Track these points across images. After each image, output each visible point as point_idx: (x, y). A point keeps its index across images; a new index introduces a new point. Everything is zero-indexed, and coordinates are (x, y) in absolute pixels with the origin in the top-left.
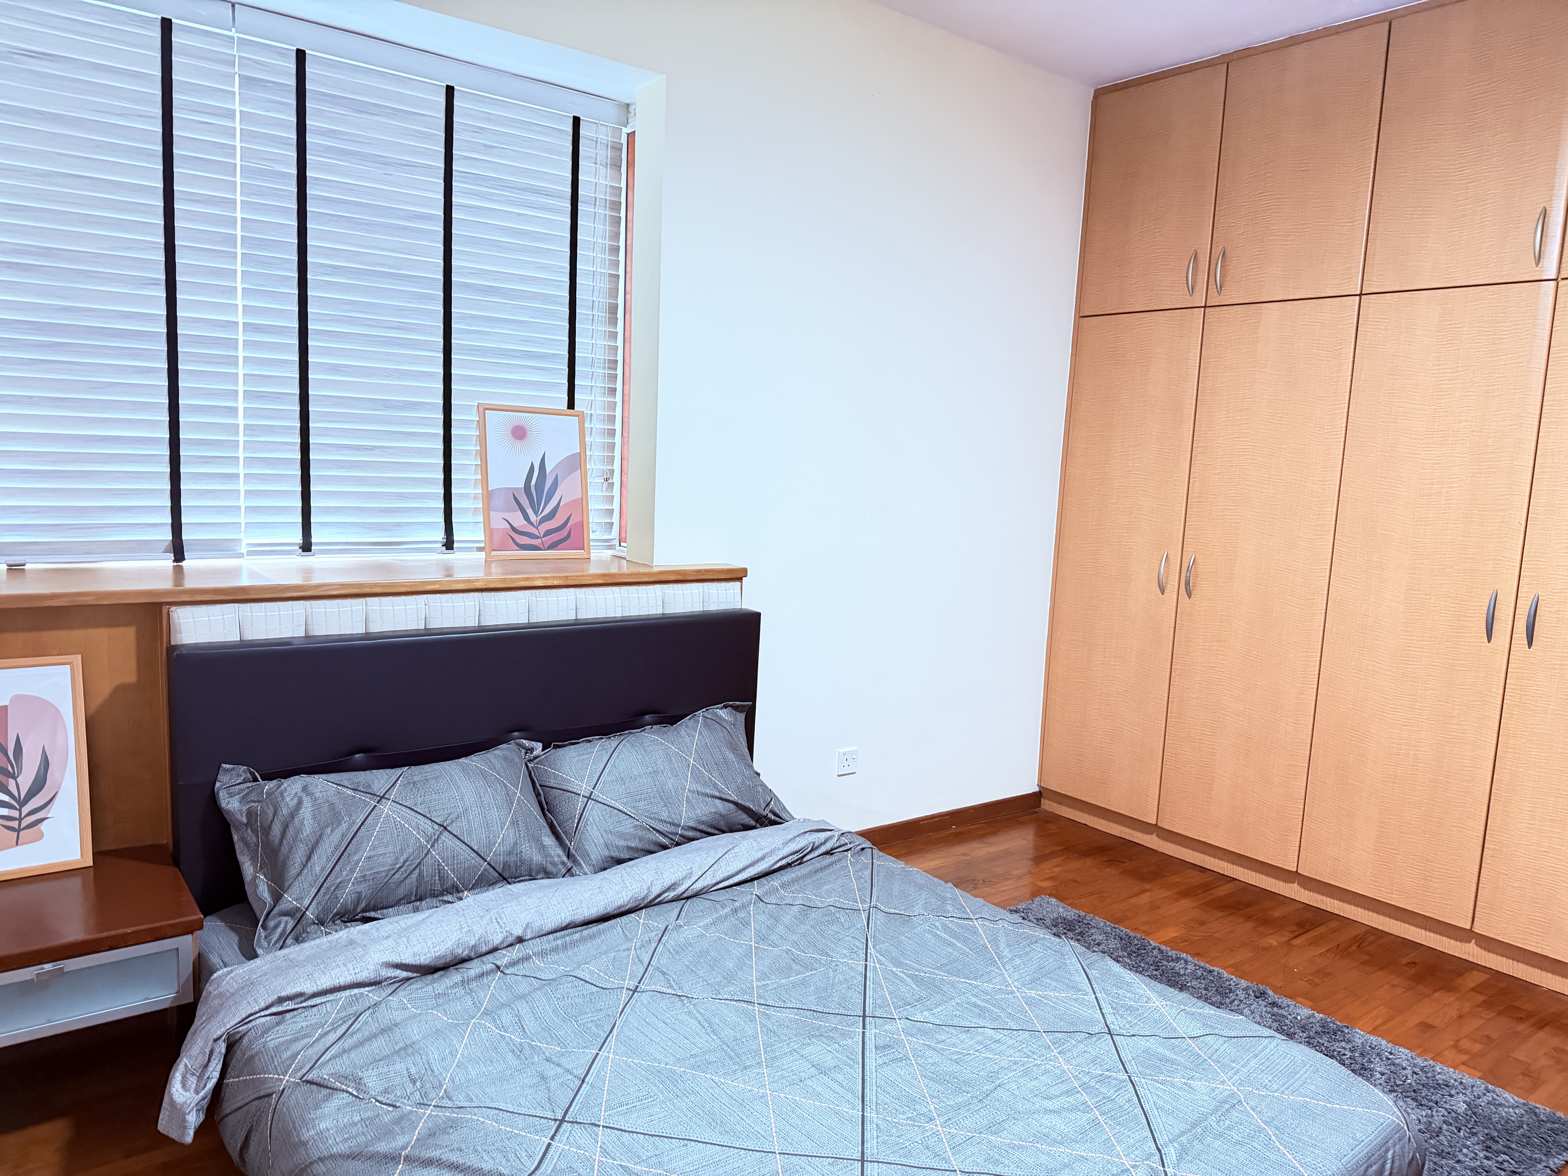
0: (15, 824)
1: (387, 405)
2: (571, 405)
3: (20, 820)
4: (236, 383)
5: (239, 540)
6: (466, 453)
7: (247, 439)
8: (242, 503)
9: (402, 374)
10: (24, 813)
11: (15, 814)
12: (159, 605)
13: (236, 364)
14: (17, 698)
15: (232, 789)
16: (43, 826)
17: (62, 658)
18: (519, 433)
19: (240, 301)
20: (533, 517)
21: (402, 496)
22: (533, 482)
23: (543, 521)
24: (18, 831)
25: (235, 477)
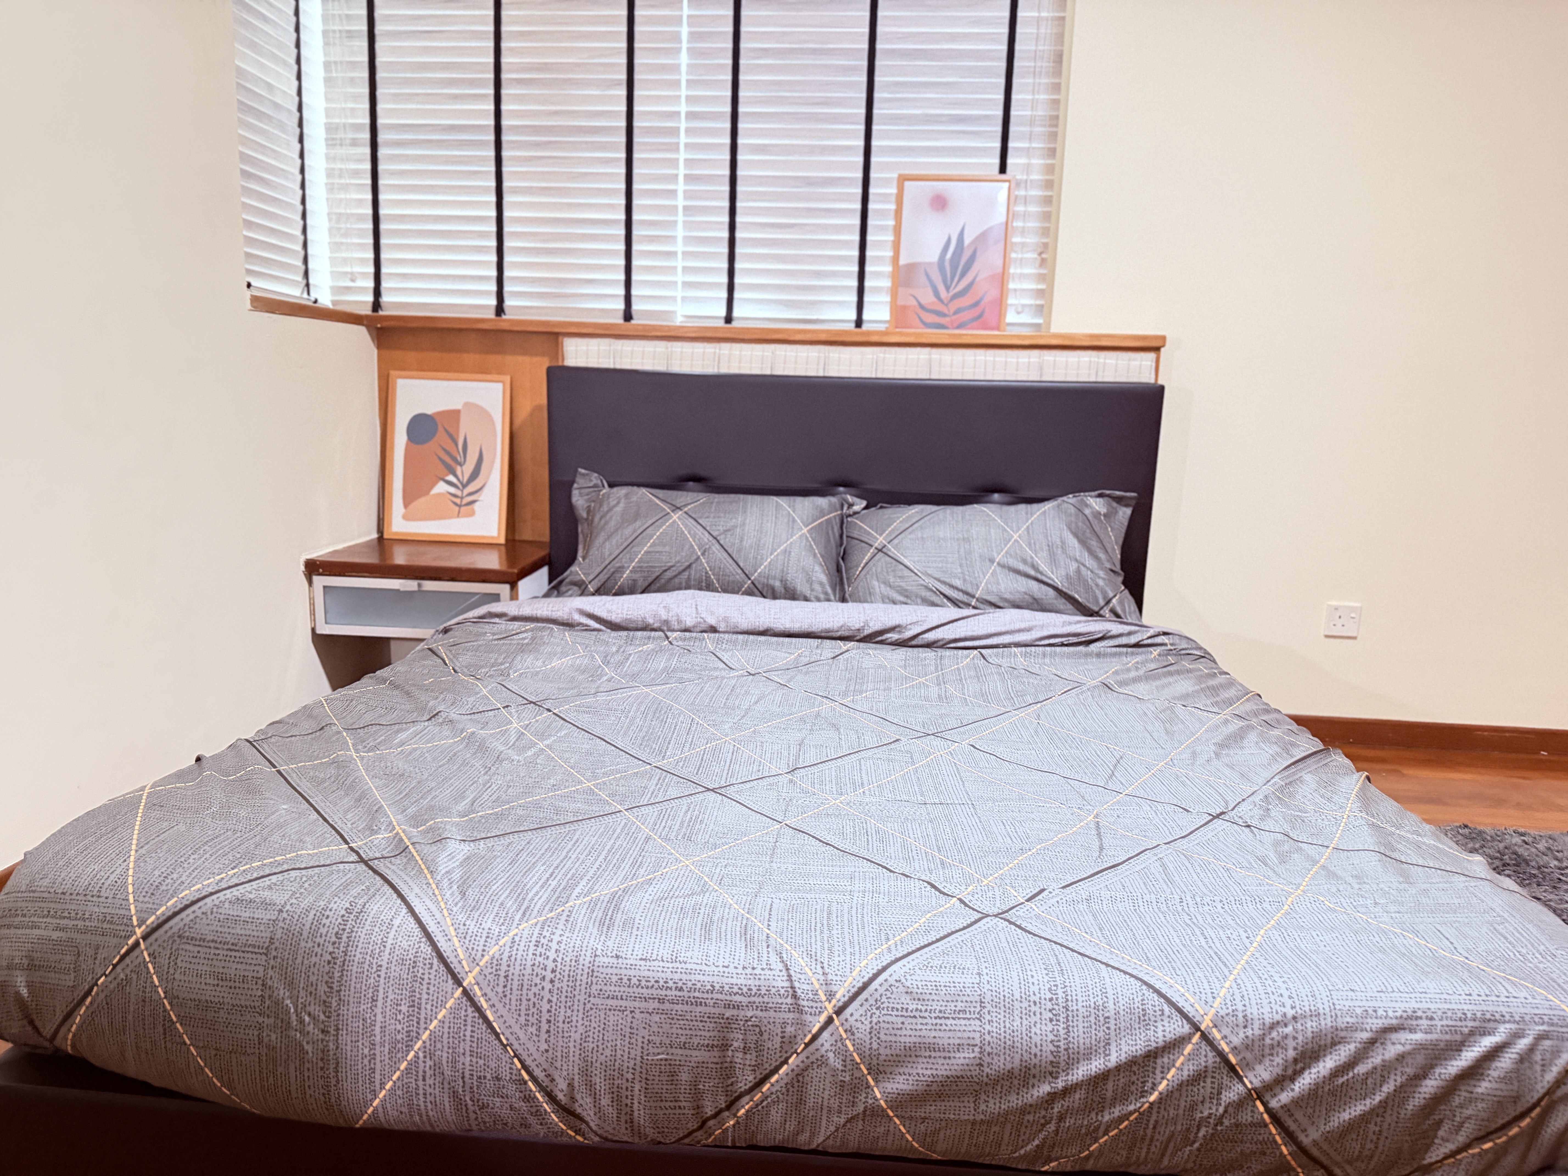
0: (458, 501)
1: (809, 182)
2: (1003, 169)
3: (462, 498)
4: (677, 168)
5: (674, 312)
6: (883, 228)
7: (687, 219)
8: (680, 278)
9: (824, 150)
10: (466, 491)
11: (459, 493)
12: (557, 335)
13: (677, 150)
14: (467, 404)
15: (583, 491)
16: (476, 506)
17: (496, 377)
18: (940, 203)
19: (684, 92)
20: (943, 294)
21: (818, 274)
22: (949, 255)
23: (955, 297)
24: (460, 506)
25: (672, 255)
